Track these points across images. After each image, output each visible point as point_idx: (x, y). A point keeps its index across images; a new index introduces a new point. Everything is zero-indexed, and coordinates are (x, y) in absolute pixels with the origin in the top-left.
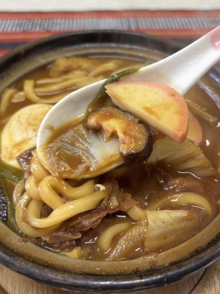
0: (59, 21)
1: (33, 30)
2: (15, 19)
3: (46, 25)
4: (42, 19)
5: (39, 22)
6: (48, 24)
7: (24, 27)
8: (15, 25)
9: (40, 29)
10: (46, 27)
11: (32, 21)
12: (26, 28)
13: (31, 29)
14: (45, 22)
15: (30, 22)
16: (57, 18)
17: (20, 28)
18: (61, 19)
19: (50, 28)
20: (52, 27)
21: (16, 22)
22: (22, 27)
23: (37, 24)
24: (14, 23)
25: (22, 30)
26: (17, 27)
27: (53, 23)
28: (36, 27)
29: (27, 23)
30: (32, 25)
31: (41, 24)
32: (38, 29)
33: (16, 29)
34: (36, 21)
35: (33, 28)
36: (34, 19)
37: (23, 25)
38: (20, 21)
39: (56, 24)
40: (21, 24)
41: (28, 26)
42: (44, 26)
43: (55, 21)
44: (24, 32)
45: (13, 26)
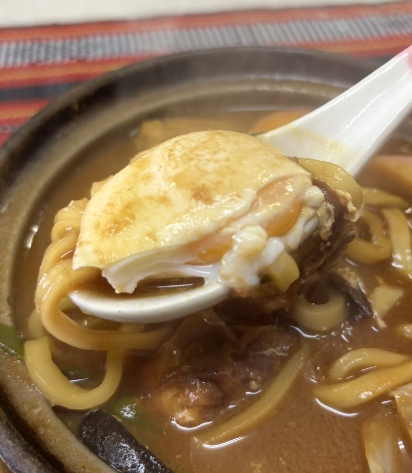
0: (99, 39)
1: (50, 61)
2: (9, 42)
3: (75, 48)
4: (64, 39)
5: (59, 44)
6: (79, 48)
7: (31, 56)
8: (12, 52)
9: (64, 57)
10: (75, 54)
11: (44, 43)
12: (35, 58)
13: (46, 59)
14: (71, 44)
15: (40, 46)
16: (94, 35)
17: (23, 58)
18: (103, 35)
19: (83, 54)
20: (88, 52)
21: (13, 46)
22: (27, 56)
23: (55, 48)
24: (8, 49)
25: (27, 61)
26: (15, 56)
27: (87, 45)
28: (55, 56)
29: (36, 47)
30: (47, 51)
31: (63, 48)
32: (59, 58)
33: (15, 62)
34: (52, 43)
35: (50, 56)
36: (48, 40)
37: (27, 53)
38: (21, 45)
39: (95, 47)
40: (24, 50)
41: (38, 53)
42: (71, 51)
43: (91, 40)
44: (33, 66)
45: (7, 55)
